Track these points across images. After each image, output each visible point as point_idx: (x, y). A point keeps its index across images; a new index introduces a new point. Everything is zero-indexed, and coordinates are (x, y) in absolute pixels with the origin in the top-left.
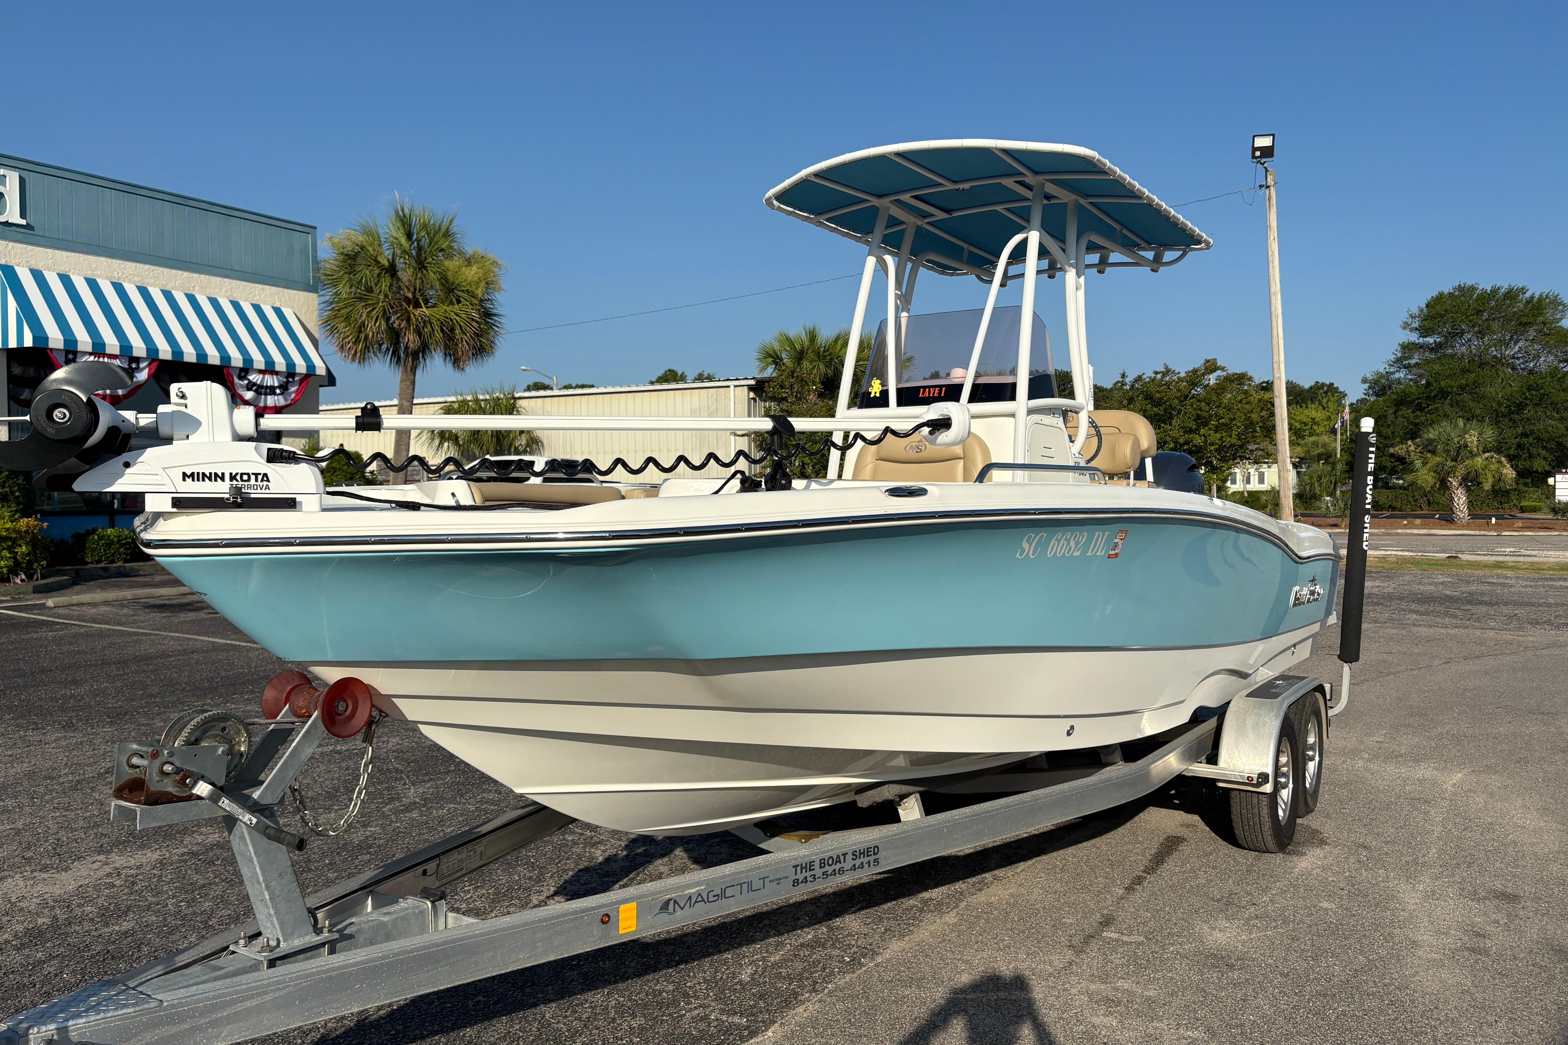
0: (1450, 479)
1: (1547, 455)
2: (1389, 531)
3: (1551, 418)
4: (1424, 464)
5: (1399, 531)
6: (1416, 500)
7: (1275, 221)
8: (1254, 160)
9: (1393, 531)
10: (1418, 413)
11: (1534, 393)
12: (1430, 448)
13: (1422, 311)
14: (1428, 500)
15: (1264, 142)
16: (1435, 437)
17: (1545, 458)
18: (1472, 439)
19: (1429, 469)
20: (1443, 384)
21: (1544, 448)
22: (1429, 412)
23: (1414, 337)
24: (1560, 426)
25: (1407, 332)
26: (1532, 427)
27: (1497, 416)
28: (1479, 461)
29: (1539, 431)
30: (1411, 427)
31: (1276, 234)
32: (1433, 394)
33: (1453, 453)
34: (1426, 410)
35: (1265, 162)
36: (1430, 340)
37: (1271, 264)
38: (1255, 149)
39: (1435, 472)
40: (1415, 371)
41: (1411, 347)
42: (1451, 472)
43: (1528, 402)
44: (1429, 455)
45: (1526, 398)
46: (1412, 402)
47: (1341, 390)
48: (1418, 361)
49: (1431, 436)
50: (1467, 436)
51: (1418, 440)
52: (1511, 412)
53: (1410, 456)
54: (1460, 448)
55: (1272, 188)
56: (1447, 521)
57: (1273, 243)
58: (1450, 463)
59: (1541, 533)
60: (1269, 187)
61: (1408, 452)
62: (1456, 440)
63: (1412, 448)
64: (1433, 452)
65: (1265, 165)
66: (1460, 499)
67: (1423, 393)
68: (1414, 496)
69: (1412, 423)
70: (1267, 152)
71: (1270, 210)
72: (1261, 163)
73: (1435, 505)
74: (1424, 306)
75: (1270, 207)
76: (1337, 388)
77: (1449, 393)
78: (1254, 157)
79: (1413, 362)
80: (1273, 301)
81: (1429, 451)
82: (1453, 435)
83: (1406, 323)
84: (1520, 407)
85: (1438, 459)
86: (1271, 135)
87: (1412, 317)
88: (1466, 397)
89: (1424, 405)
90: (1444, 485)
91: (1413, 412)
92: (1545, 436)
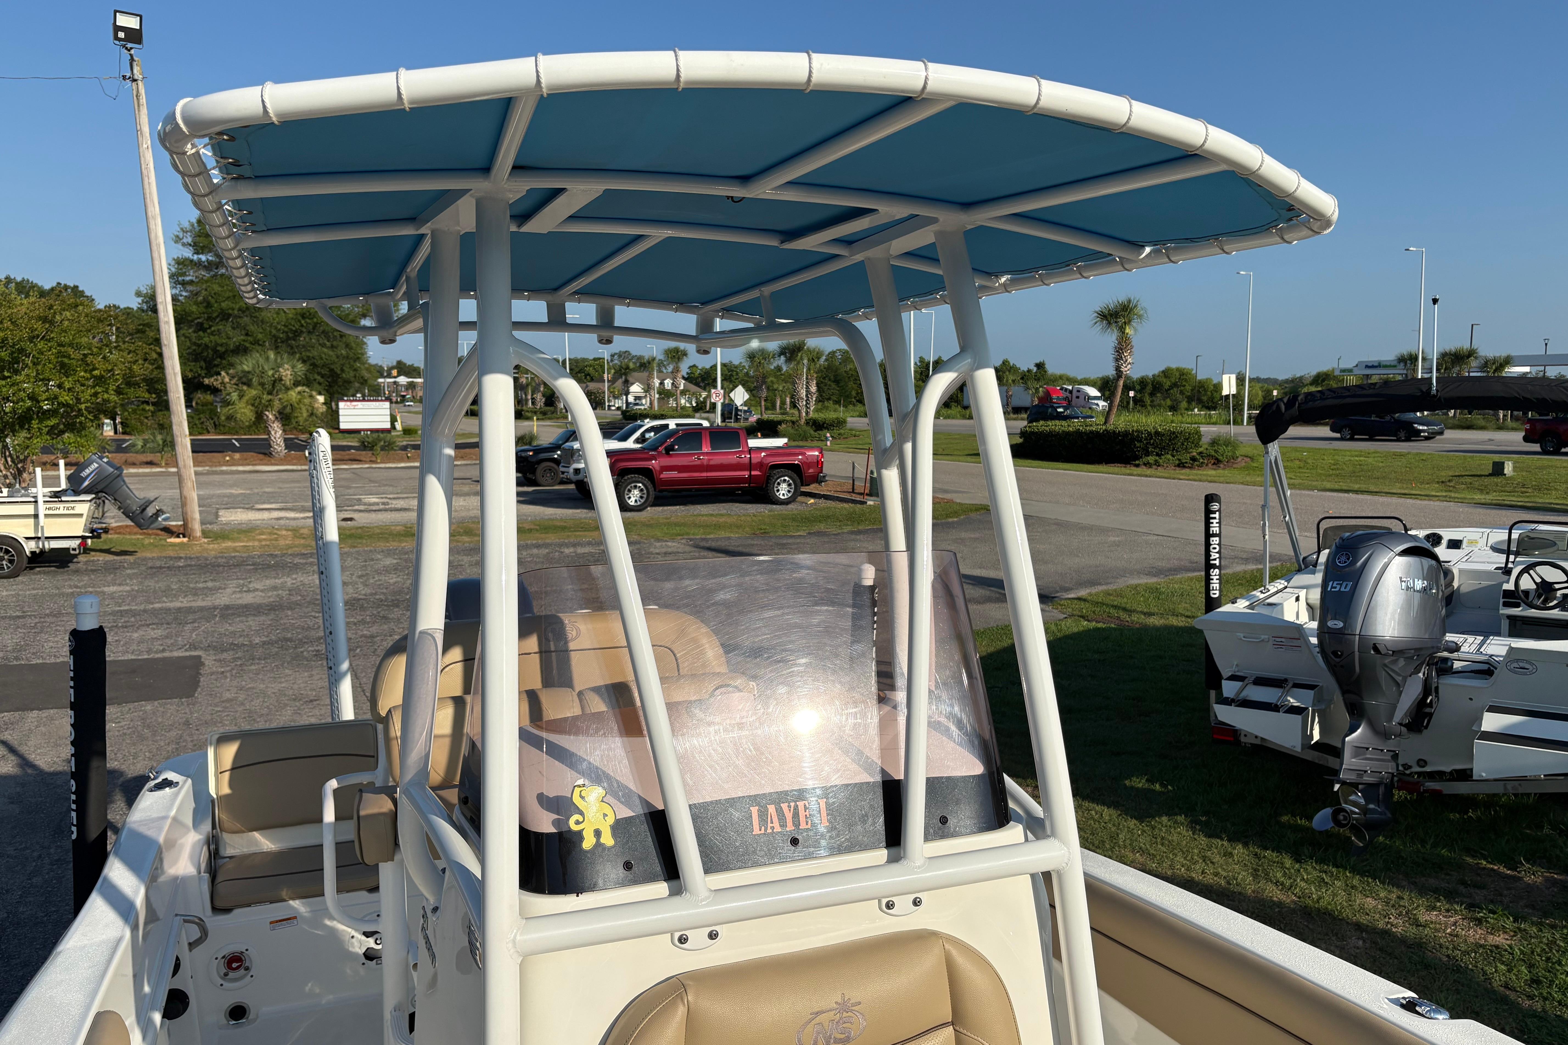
0: (267, 413)
1: (322, 380)
2: (214, 469)
3: (323, 345)
4: (241, 397)
5: (224, 468)
6: (202, 423)
7: (147, 126)
8: (117, 42)
9: (218, 469)
10: (201, 333)
11: (308, 321)
12: (245, 380)
13: (193, 225)
14: (214, 423)
15: (130, 22)
16: (250, 369)
17: (320, 384)
18: (287, 373)
19: (247, 402)
20: (224, 305)
21: (319, 374)
22: (212, 334)
23: (188, 253)
24: (331, 353)
25: (179, 246)
26: (308, 354)
27: (276, 341)
28: (293, 394)
29: (313, 358)
30: (194, 347)
31: (149, 142)
32: (215, 315)
33: (268, 387)
34: (209, 331)
35: (131, 48)
36: (203, 258)
37: (146, 179)
38: (117, 29)
39: (253, 405)
40: (189, 288)
41: (187, 263)
42: (269, 405)
43: (304, 330)
44: (245, 388)
45: (302, 326)
46: (192, 321)
47: (88, 293)
48: (194, 278)
49: (246, 368)
50: (281, 370)
51: (231, 371)
52: (288, 338)
53: (225, 387)
54: (275, 381)
55: (140, 83)
56: (265, 454)
57: (146, 151)
58: (266, 397)
59: (355, 466)
60: (136, 80)
61: (223, 383)
62: (270, 373)
63: (227, 380)
64: (249, 384)
65: (132, 52)
66: (277, 433)
67: (204, 313)
68: (200, 419)
69: (195, 344)
70: (134, 36)
71: (139, 111)
72: (126, 48)
73: (222, 428)
74: (194, 221)
75: (139, 106)
76: (83, 292)
77: (230, 315)
78: (116, 38)
79: (188, 278)
80: (152, 226)
81: (244, 384)
82: (266, 368)
83: (177, 236)
84: (297, 334)
85: (254, 392)
86: (137, 15)
87: (184, 231)
88: (246, 320)
89: (206, 326)
90: (260, 417)
91: (194, 332)
92: (319, 362)
